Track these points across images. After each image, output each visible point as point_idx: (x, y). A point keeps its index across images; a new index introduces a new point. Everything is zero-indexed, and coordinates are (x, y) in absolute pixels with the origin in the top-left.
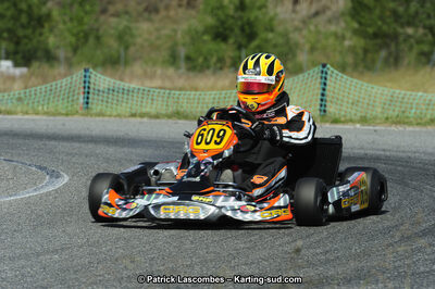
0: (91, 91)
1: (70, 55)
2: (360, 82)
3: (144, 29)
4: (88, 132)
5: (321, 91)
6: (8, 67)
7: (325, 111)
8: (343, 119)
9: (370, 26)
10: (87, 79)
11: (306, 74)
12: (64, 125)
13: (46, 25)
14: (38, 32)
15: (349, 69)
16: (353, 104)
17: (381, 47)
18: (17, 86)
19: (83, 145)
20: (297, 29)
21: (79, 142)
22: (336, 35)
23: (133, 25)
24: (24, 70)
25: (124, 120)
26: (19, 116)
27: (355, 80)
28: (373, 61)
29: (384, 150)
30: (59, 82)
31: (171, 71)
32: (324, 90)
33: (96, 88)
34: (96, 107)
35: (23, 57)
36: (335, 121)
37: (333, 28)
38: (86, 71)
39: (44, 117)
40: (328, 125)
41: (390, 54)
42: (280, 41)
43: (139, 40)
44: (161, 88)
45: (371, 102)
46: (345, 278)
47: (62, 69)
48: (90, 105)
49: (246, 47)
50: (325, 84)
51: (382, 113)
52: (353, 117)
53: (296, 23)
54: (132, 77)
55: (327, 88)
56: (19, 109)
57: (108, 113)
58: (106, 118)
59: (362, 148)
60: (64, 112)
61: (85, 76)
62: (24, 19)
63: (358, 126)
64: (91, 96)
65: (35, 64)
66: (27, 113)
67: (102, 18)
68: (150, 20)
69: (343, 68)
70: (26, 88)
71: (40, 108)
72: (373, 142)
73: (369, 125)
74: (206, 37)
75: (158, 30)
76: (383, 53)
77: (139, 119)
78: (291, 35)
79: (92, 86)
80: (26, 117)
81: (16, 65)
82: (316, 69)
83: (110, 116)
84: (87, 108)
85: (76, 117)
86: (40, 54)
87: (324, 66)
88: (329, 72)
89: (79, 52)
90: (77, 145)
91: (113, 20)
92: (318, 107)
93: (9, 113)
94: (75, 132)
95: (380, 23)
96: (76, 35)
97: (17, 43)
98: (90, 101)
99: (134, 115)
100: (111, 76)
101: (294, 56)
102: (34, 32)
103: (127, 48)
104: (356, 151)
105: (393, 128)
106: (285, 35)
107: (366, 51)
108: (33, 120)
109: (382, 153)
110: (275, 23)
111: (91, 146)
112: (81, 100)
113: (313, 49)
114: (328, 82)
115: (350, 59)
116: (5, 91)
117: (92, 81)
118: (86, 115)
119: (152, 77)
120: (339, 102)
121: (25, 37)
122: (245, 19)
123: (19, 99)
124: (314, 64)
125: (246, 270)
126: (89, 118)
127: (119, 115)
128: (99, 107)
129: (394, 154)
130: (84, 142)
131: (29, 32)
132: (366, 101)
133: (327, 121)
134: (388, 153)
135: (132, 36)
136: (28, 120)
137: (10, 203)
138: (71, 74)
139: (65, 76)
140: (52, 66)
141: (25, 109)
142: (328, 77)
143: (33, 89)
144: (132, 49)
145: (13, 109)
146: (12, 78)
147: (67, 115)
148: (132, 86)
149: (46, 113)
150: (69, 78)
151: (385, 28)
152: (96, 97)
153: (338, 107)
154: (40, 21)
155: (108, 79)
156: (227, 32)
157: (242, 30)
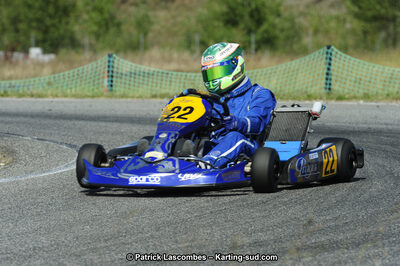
0: (115, 74)
1: (93, 41)
2: (362, 61)
3: (161, 17)
4: (113, 113)
5: (326, 71)
6: (38, 55)
7: (330, 89)
8: (347, 96)
9: (369, 10)
10: (111, 64)
11: (312, 56)
12: (91, 106)
13: (72, 15)
14: (64, 21)
15: (351, 50)
16: (355, 82)
17: (380, 29)
18: (46, 71)
19: (109, 124)
20: (302, 14)
21: (105, 121)
22: (337, 18)
23: (151, 14)
24: (52, 56)
25: (146, 100)
26: (50, 99)
27: (358, 60)
28: (373, 42)
29: (386, 124)
30: (85, 67)
31: (186, 55)
32: (329, 69)
33: (120, 71)
34: (119, 88)
35: (51, 45)
36: (340, 98)
37: (334, 12)
38: (110, 56)
39: (73, 100)
40: (333, 102)
41: (389, 35)
42: (287, 25)
43: (156, 27)
44: (178, 71)
45: (373, 81)
46: (353, 242)
47: (87, 55)
48: (114, 88)
49: (255, 32)
50: (330, 64)
51: (383, 90)
52: (357, 95)
53: (302, 8)
54: (151, 61)
55: (332, 67)
56: (49, 92)
57: (131, 94)
58: (129, 100)
59: (365, 123)
60: (90, 94)
61: (109, 61)
62: (51, 10)
63: (361, 102)
64: (114, 79)
65: (63, 51)
66: (57, 96)
67: (123, 7)
68: (167, 8)
69: (345, 49)
70: (54, 73)
71: (69, 91)
72: (376, 117)
73: (372, 101)
74: (216, 23)
75: (173, 17)
76: (383, 35)
77: (159, 100)
78: (297, 20)
79: (115, 70)
80: (56, 99)
81: (45, 52)
82: (321, 51)
83: (133, 97)
84: (111, 90)
85: (102, 99)
86: (67, 41)
87: (329, 47)
88: (333, 53)
89: (101, 39)
90: (103, 124)
91: (133, 9)
92: (324, 86)
93: (40, 96)
94: (101, 113)
95: (378, 7)
96: (98, 24)
97: (46, 31)
98: (114, 83)
99: (154, 96)
100: (133, 61)
101: (300, 39)
102: (60, 22)
103: (145, 34)
104: (361, 125)
105: (394, 103)
106: (291, 20)
107: (365, 33)
108: (62, 102)
109: (384, 126)
110: (282, 9)
111: (116, 125)
112: (106, 83)
113: (316, 32)
114: (332, 62)
115: (351, 41)
116: (35, 76)
117: (116, 65)
118: (111, 97)
119: (170, 61)
120: (343, 81)
121: (53, 25)
122: (253, 6)
123: (49, 84)
124: (318, 46)
125: (262, 236)
126: (113, 100)
127: (140, 97)
128: (122, 90)
129: (396, 127)
130: (110, 121)
131: (56, 21)
132: (368, 79)
133: (332, 99)
134: (390, 127)
135: (150, 23)
136: (58, 102)
137: (44, 178)
138: (96, 60)
139: (90, 61)
140: (77, 52)
141: (55, 93)
142: (333, 58)
143: (62, 74)
144: (150, 35)
145: (44, 93)
146: (42, 65)
147: (93, 97)
148: (152, 69)
149: (74, 96)
150: (94, 64)
151: (383, 11)
152: (119, 80)
153: (342, 85)
154: (66, 11)
155: (130, 63)
156: (238, 18)
157: (251, 15)
